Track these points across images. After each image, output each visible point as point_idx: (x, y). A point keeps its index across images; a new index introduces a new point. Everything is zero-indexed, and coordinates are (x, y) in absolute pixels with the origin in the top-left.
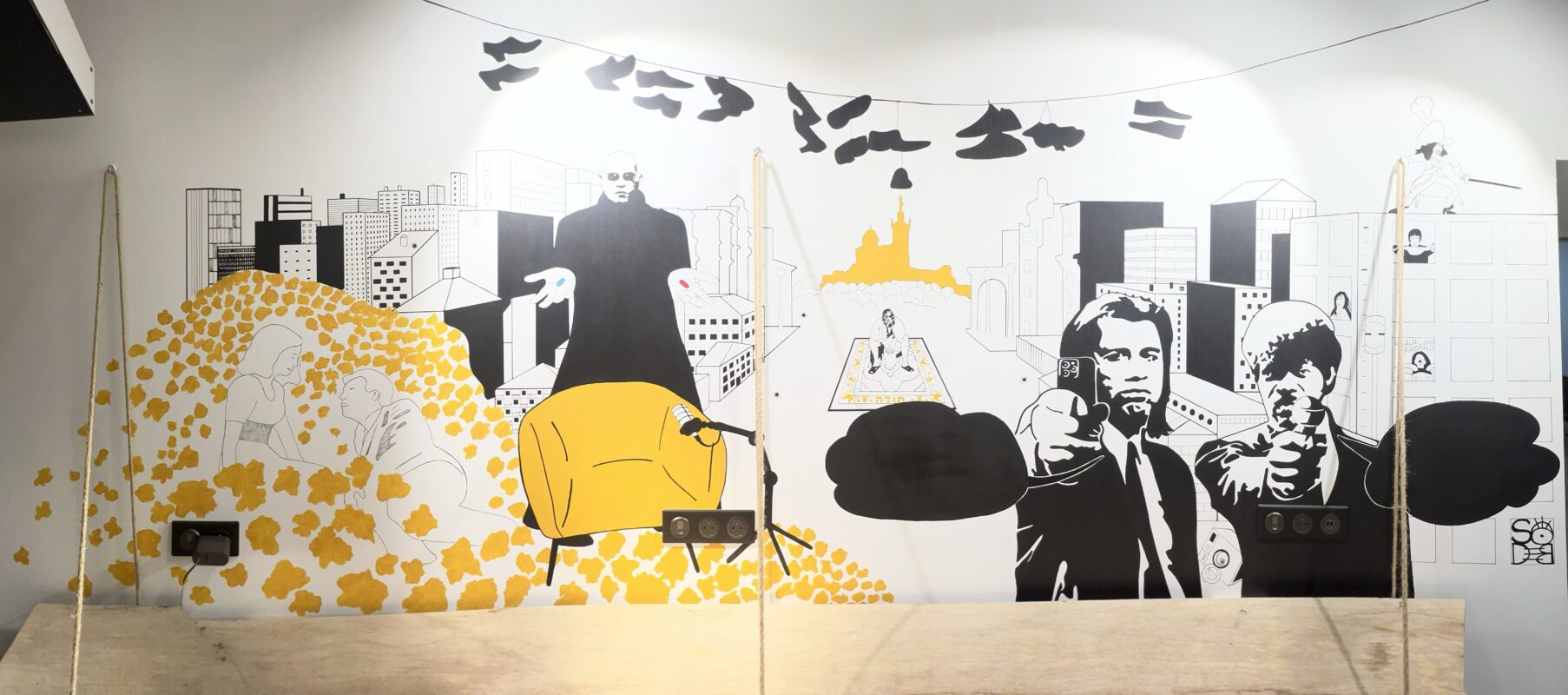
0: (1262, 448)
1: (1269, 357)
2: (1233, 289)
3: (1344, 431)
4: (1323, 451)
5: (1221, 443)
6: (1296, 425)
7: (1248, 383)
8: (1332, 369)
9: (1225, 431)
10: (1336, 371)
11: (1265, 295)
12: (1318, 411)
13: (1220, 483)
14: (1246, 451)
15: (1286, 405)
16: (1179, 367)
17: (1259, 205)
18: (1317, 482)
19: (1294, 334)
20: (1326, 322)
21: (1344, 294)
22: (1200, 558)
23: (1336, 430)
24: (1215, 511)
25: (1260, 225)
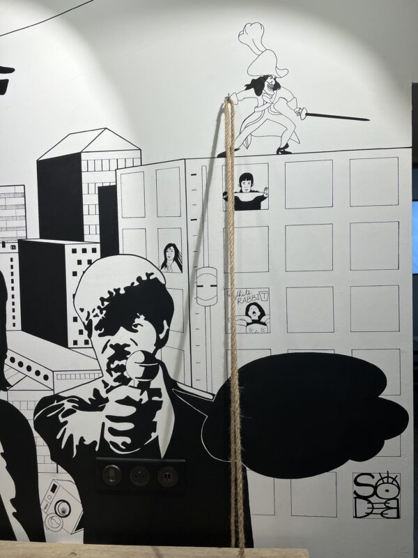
0: (97, 403)
1: (101, 313)
2: (63, 246)
3: (179, 385)
4: (159, 405)
5: (58, 397)
6: (130, 379)
7: (81, 339)
8: (165, 322)
9: (61, 387)
10: (169, 324)
11: (94, 250)
12: (152, 365)
13: (58, 437)
14: (82, 405)
15: (120, 360)
16: (14, 325)
17: (83, 156)
18: (154, 435)
19: (125, 289)
20: (157, 275)
21: (174, 246)
22: (42, 507)
23: (171, 383)
24: (55, 465)
25: (86, 178)
